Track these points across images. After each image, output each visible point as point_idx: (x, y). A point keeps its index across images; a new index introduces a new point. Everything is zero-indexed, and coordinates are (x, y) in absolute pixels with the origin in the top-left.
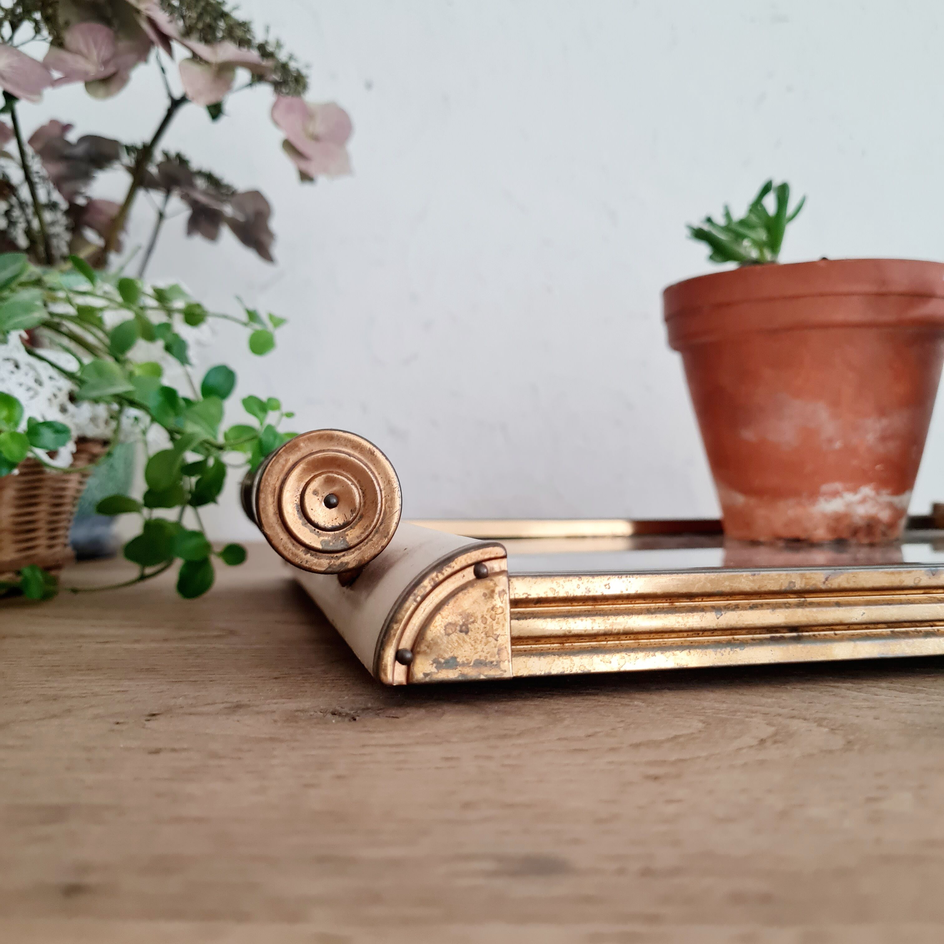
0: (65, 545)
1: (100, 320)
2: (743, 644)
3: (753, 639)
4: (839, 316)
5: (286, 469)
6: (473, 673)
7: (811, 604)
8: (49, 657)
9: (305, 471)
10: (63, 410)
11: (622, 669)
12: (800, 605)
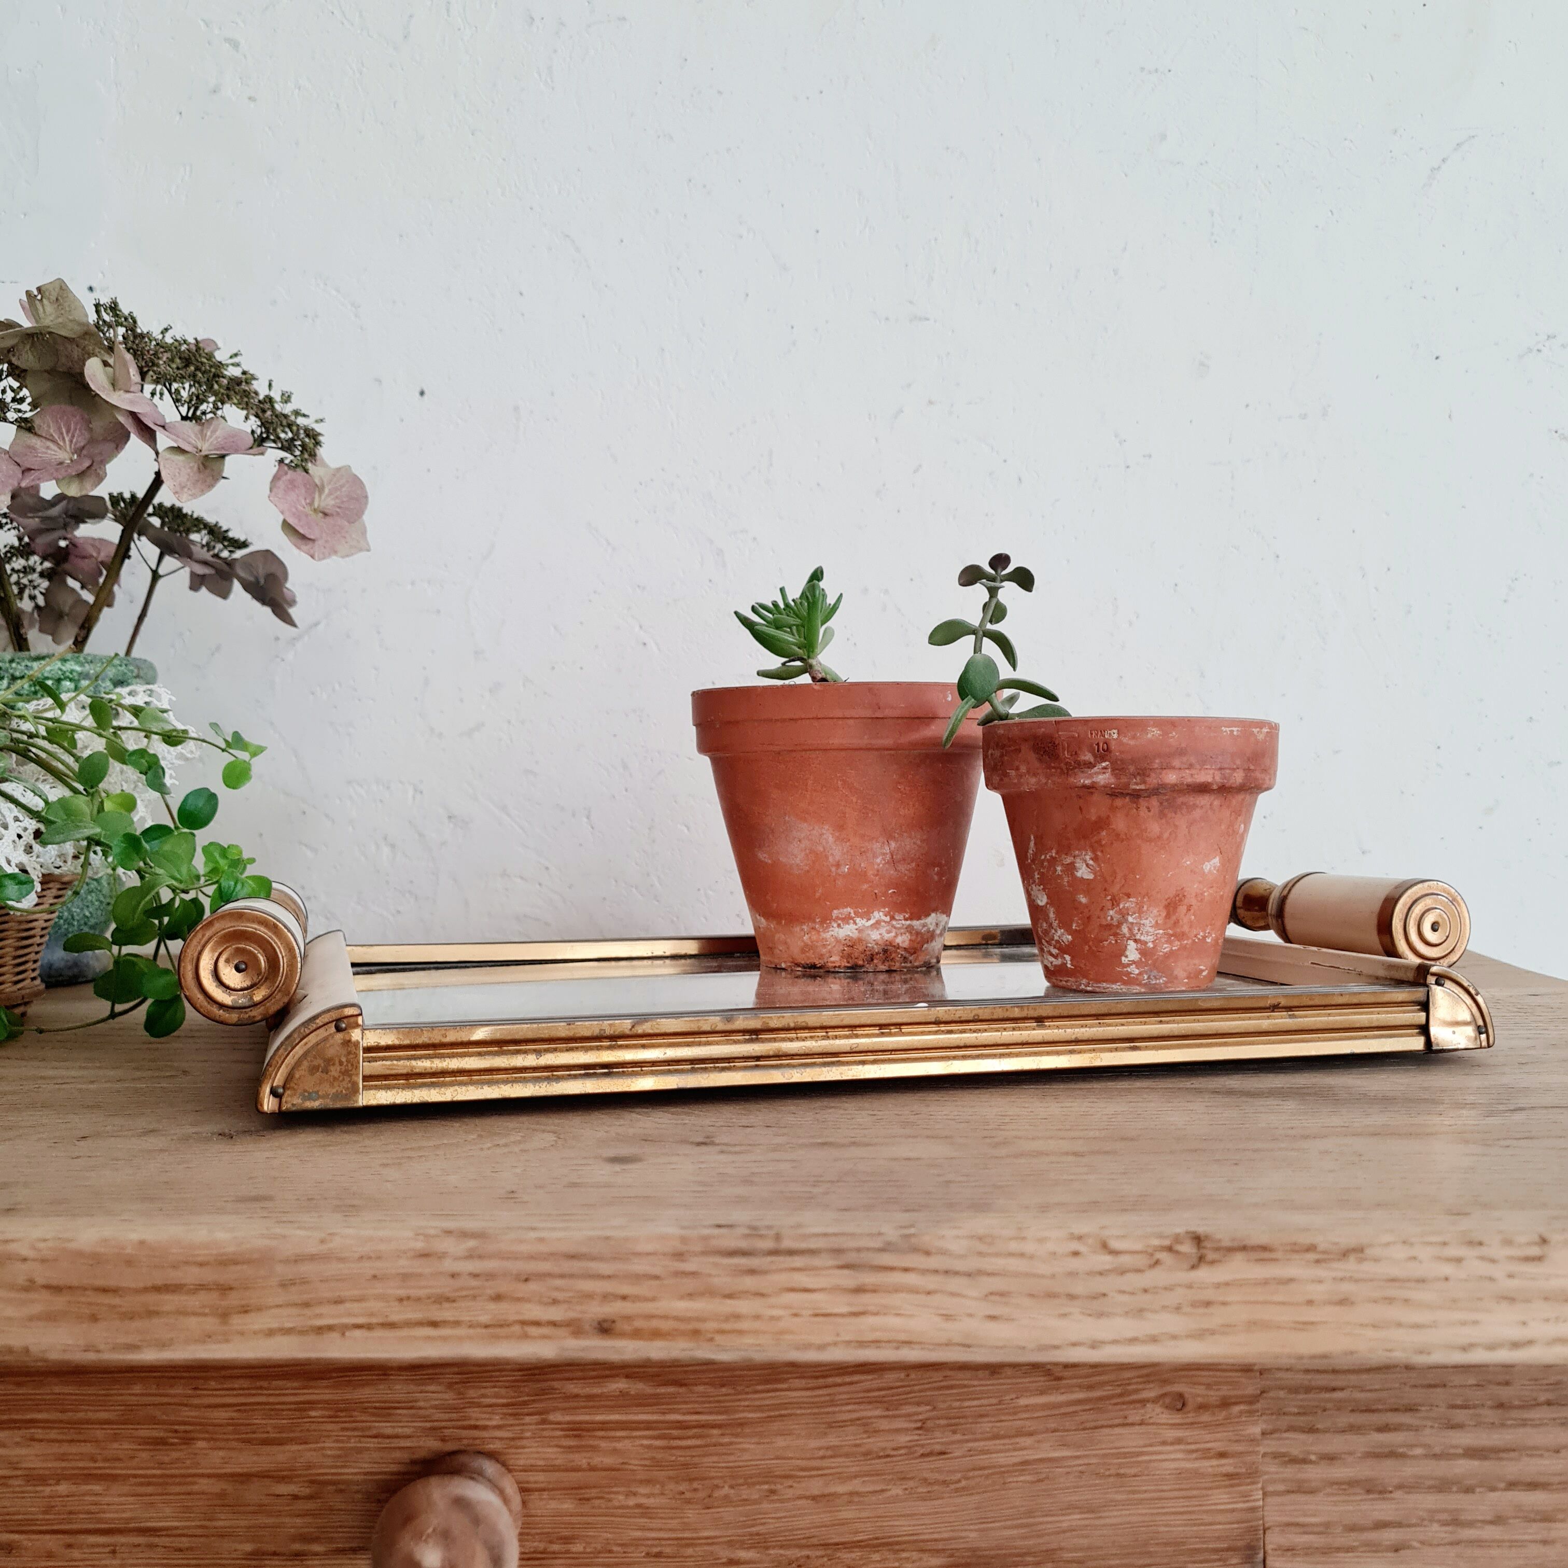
0: (33, 979)
1: (73, 743)
2: (559, 1079)
3: (569, 1075)
4: (836, 741)
5: (203, 942)
6: (331, 1104)
7: (621, 1047)
8: (9, 1097)
9: (219, 943)
10: (29, 849)
11: (455, 1099)
12: (610, 1048)
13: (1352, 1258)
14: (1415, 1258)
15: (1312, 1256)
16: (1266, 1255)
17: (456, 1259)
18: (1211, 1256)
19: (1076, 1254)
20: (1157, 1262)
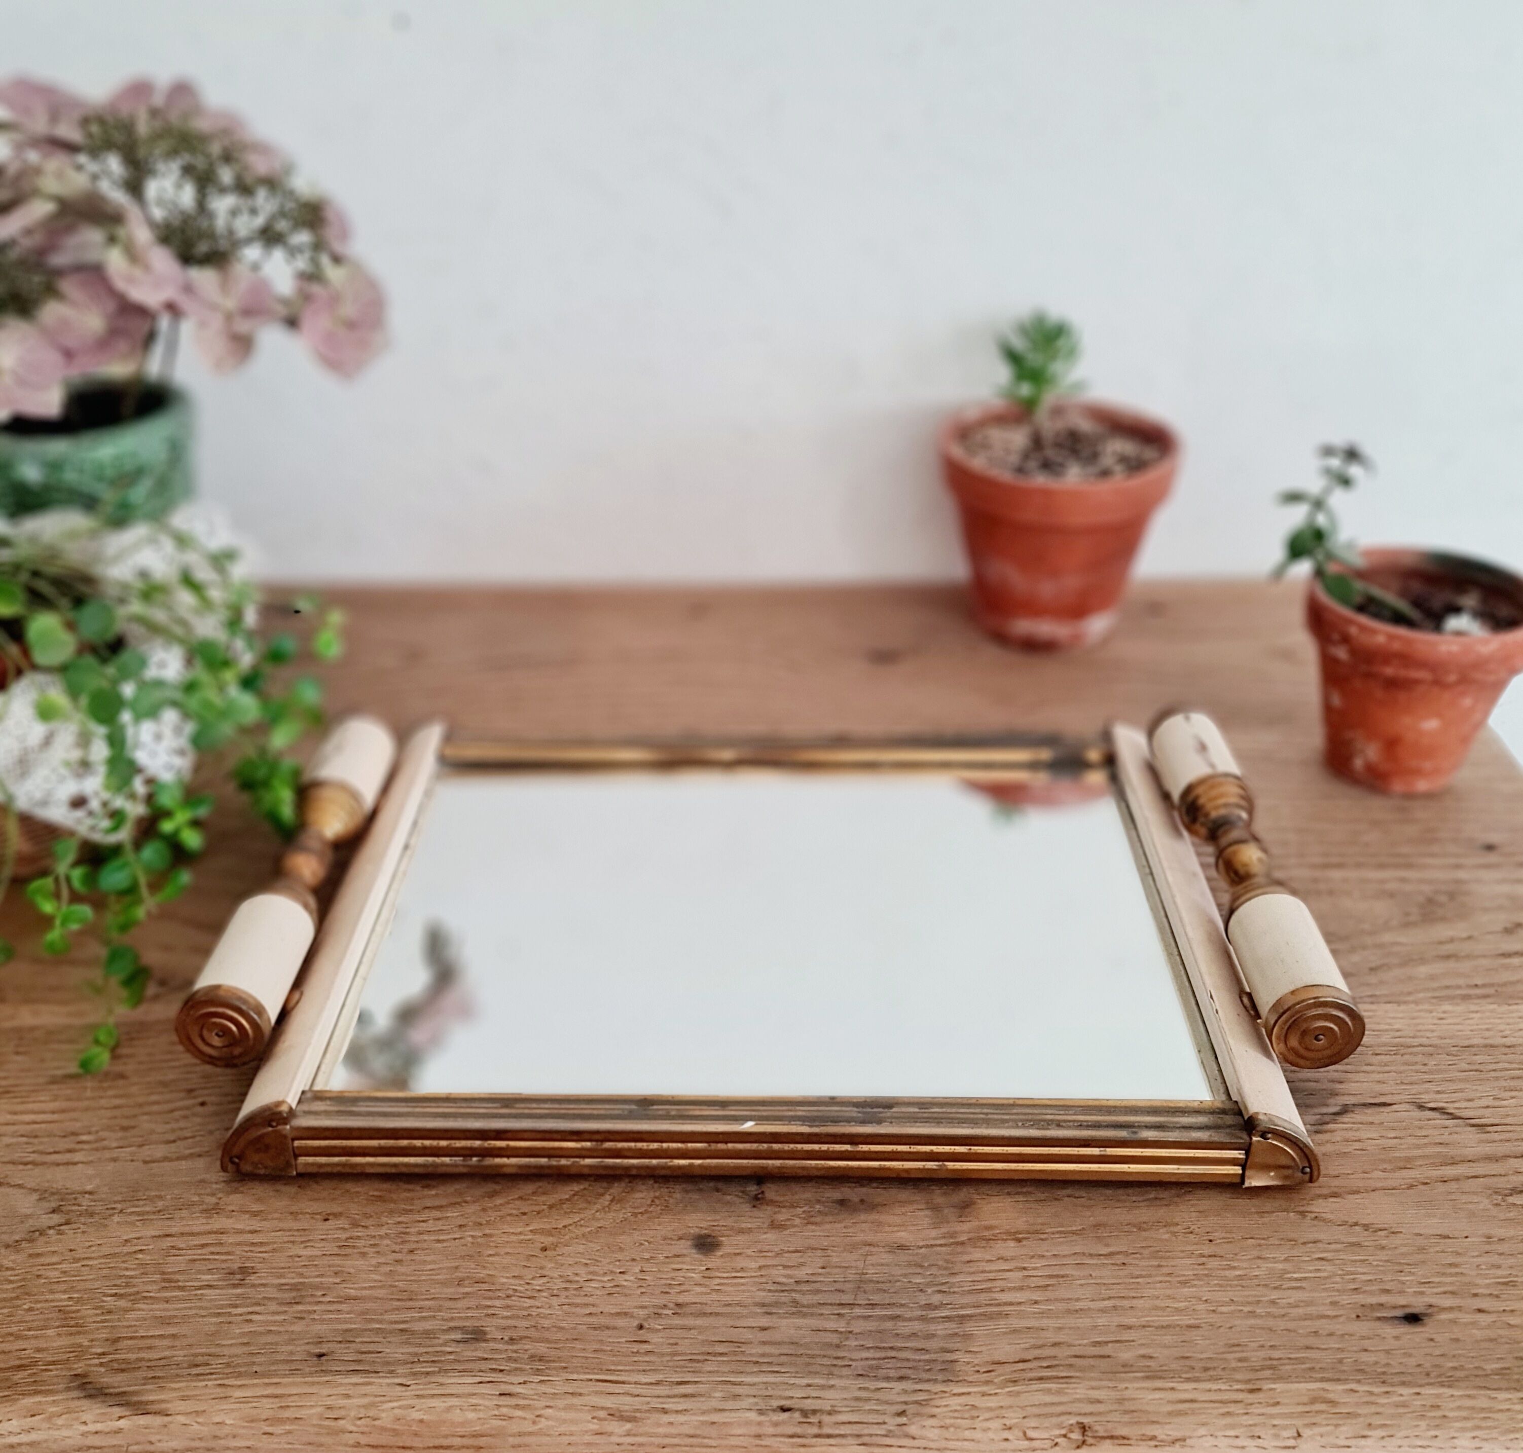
13: (1177, 1445)
14: (1216, 1446)
15: (1153, 1443)
16: (1126, 1442)
17: (621, 1436)
18: (1090, 1440)
19: (1007, 1440)
20: (1056, 1444)
